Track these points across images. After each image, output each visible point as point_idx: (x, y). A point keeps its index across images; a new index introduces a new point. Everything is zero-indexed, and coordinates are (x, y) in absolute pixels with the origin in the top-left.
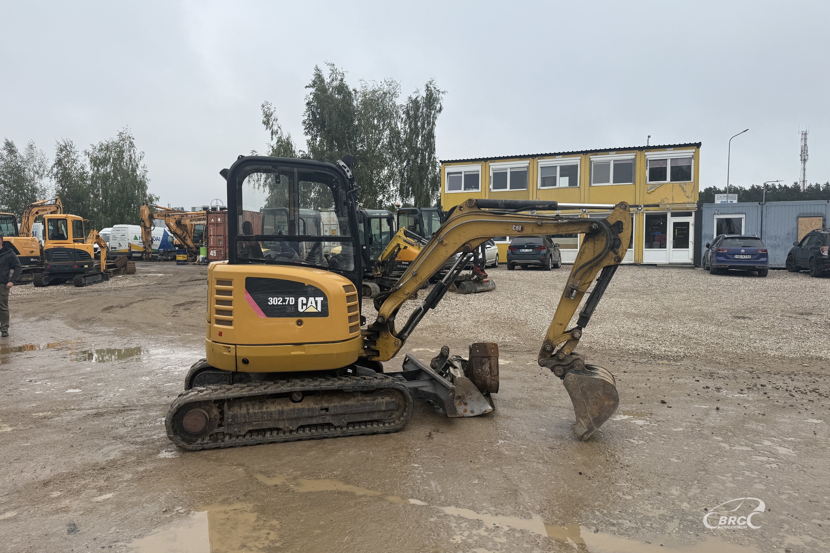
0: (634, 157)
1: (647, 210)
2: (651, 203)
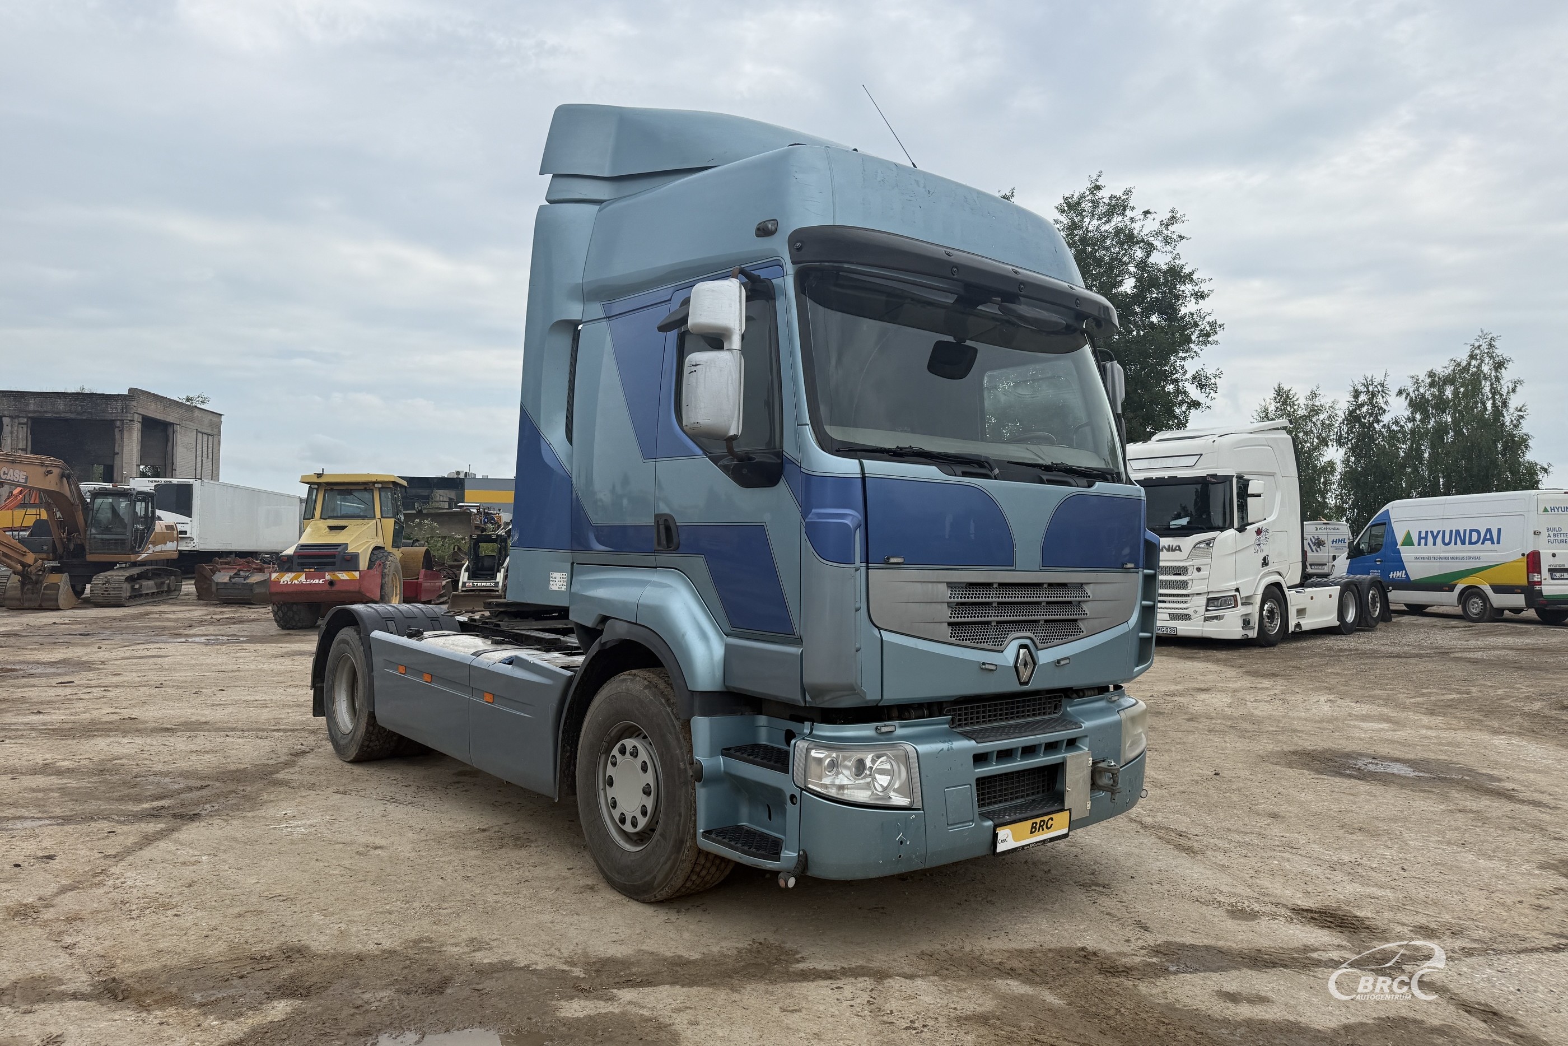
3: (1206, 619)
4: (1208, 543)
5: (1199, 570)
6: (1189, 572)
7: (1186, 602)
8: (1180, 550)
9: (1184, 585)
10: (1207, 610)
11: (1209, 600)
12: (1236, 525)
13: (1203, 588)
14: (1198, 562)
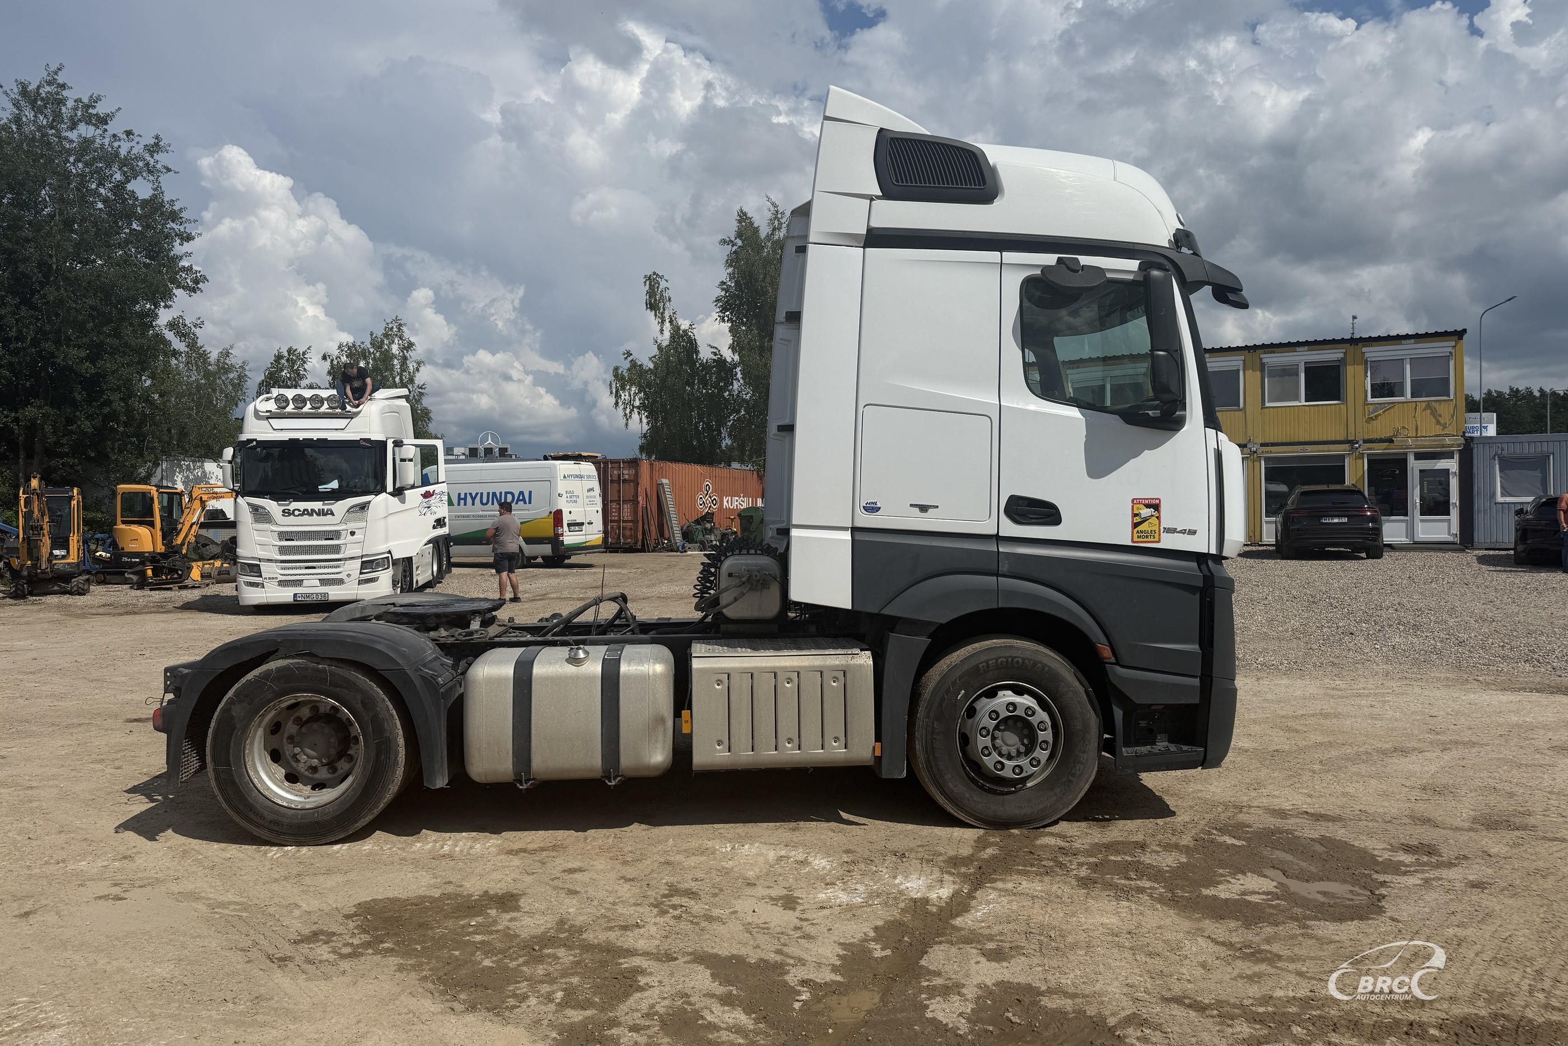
0: (1341, 355)
1: (1370, 449)
2: (1377, 436)
3: (360, 582)
4: (363, 507)
5: (353, 533)
6: (342, 537)
7: (339, 567)
8: (332, 514)
9: (336, 549)
10: (361, 573)
11: (363, 562)
12: (390, 488)
13: (356, 551)
14: (351, 526)
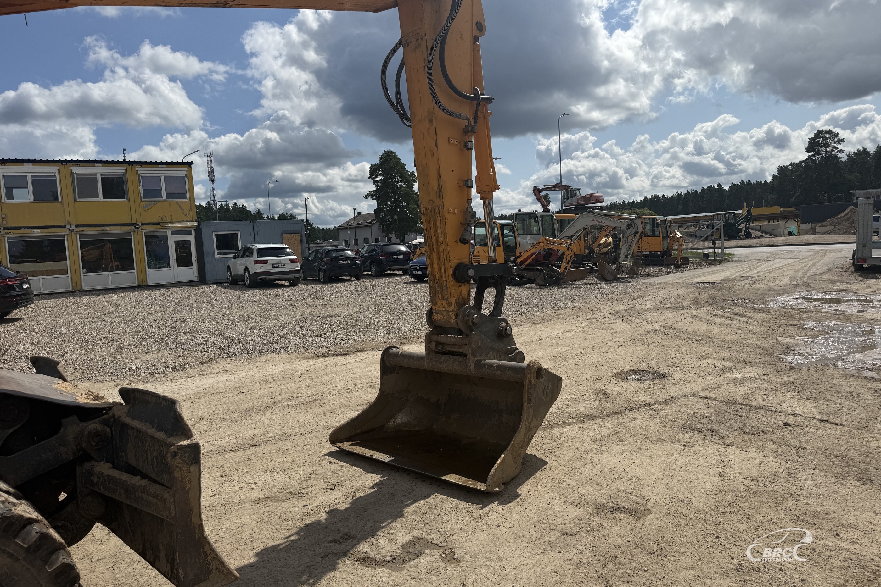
0: (124, 171)
1: (145, 229)
2: (148, 221)
